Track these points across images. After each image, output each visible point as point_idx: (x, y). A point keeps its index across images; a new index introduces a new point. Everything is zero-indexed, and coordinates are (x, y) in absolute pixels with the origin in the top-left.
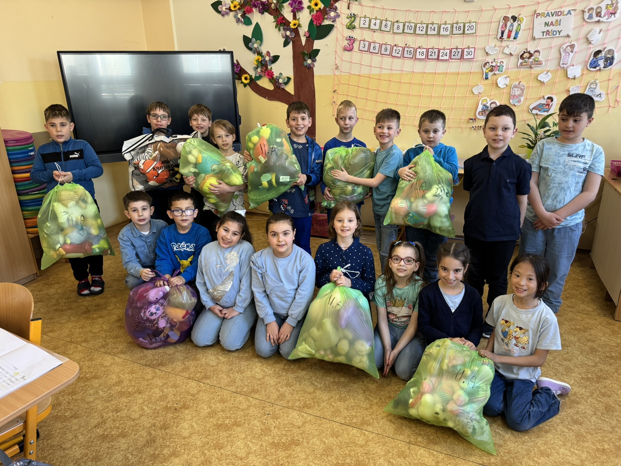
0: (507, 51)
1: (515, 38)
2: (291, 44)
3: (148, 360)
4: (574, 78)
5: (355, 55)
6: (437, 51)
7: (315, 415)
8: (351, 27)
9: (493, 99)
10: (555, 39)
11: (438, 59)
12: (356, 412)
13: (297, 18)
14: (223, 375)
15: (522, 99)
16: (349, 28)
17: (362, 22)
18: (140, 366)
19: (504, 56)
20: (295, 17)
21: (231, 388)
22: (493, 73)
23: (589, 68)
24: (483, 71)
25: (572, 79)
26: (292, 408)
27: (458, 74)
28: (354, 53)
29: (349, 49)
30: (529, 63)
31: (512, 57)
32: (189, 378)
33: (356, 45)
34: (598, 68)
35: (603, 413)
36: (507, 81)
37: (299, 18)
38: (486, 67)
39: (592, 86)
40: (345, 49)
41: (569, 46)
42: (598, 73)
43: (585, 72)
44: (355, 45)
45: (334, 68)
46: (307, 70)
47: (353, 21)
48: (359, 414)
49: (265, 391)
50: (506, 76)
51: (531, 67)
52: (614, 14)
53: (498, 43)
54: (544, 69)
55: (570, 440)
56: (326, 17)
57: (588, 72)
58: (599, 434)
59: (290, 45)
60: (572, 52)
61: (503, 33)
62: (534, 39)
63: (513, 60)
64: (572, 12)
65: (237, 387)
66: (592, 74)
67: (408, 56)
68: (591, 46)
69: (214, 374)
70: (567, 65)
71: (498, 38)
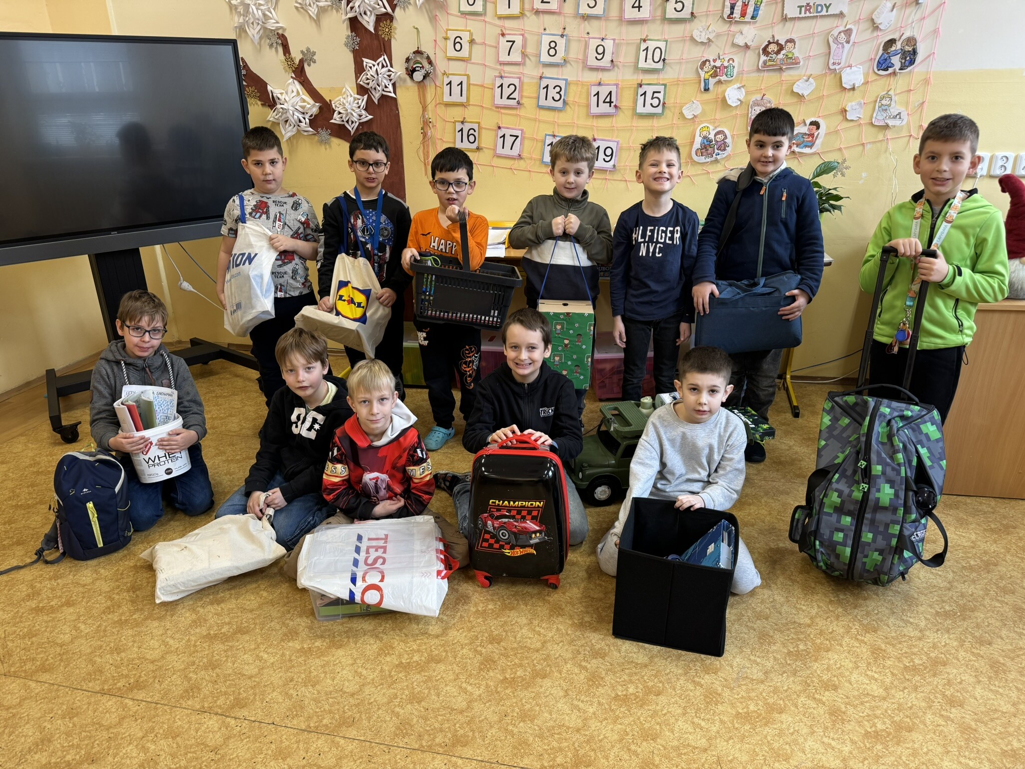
0: (740, 41)
1: (753, 18)
3: (106, 681)
4: (853, 89)
7: (479, 758)
9: (718, 126)
10: (820, 21)
12: (559, 741)
14: (275, 693)
18: (88, 697)
19: (735, 49)
21: (295, 722)
23: (876, 70)
24: (700, 77)
25: (850, 89)
26: (430, 749)
30: (778, 61)
31: (749, 51)
32: (202, 711)
34: (890, 70)
35: (990, 678)
36: (741, 95)
38: (706, 69)
39: (884, 102)
41: (843, 31)
42: (892, 79)
43: (872, 77)
48: (566, 744)
49: (369, 719)
50: (739, 85)
51: (781, 69)
53: (726, 27)
54: (803, 73)
55: (953, 740)
57: (877, 77)
58: (998, 721)
60: (848, 42)
61: (732, 7)
62: (785, 19)
63: (751, 56)
65: (309, 718)
66: (882, 81)
68: (879, 33)
69: (255, 694)
70: (840, 66)
71: (725, 16)
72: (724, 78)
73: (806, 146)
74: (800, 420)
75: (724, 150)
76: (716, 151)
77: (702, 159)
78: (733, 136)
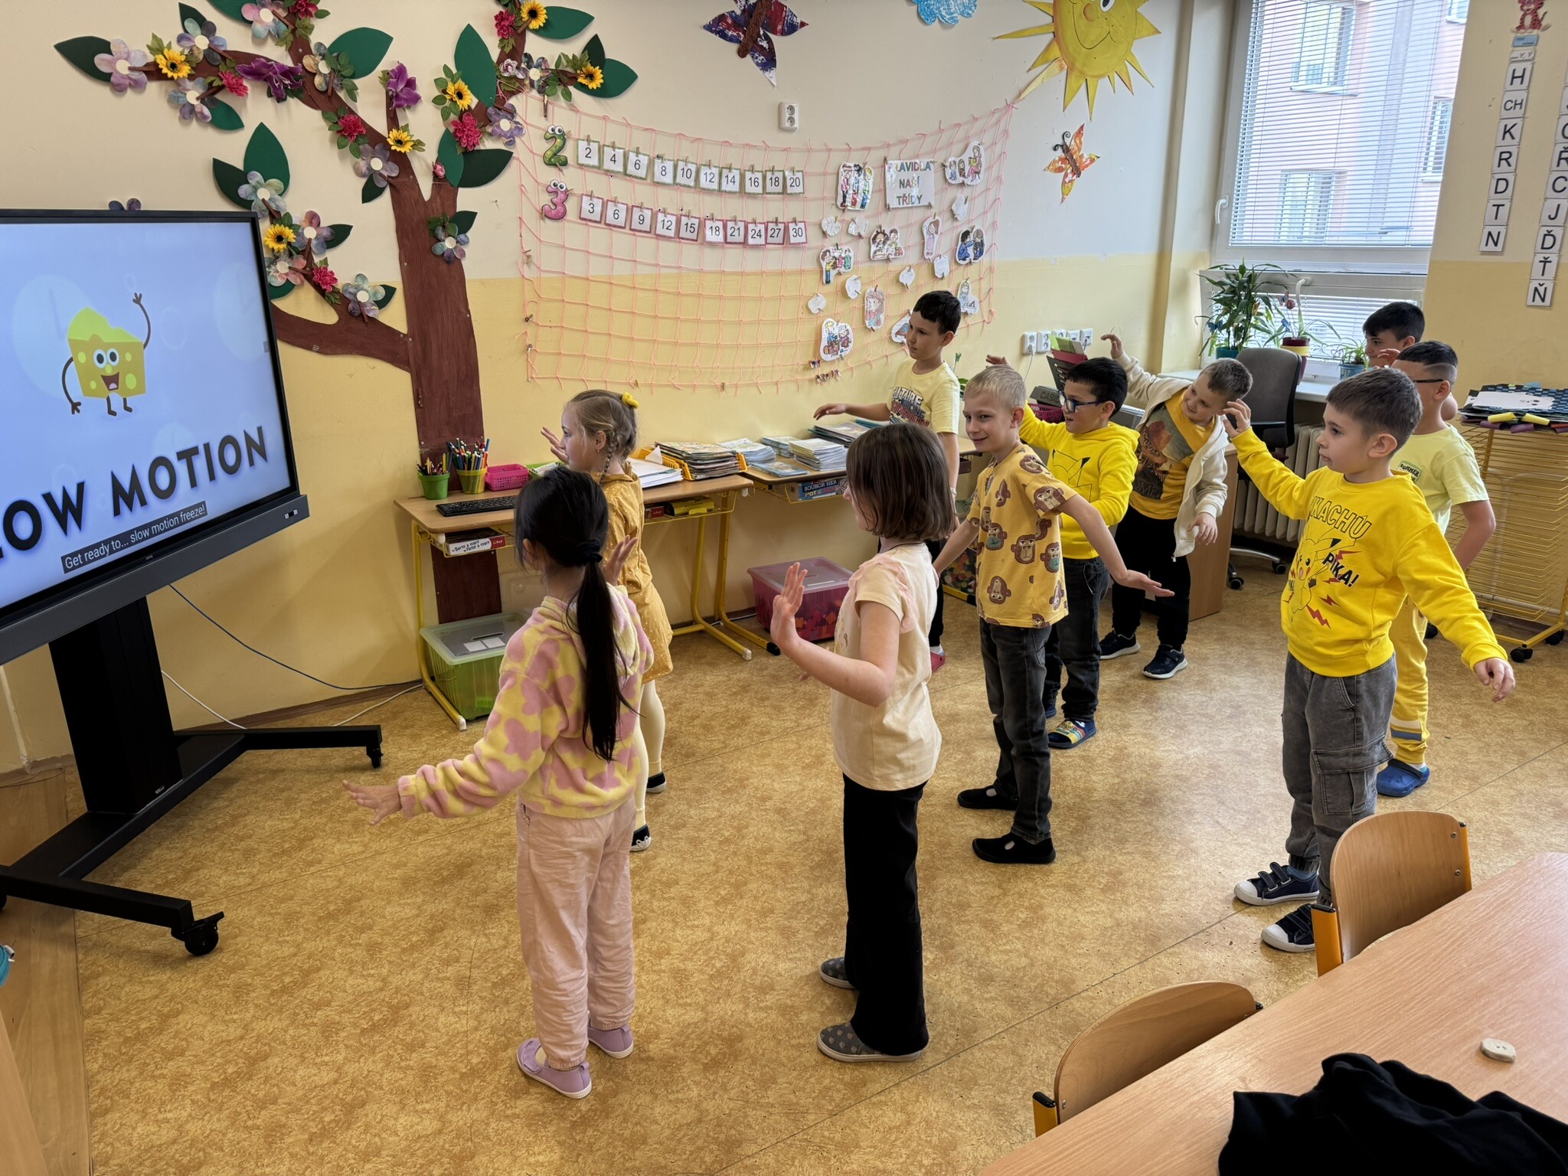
0: (853, 230)
1: (863, 206)
2: (387, 193)
4: (943, 278)
5: (570, 231)
6: (741, 225)
8: (556, 161)
9: (841, 321)
10: (915, 210)
11: (744, 243)
13: (402, 124)
15: (882, 317)
16: (549, 164)
17: (582, 153)
19: (849, 239)
20: (393, 121)
22: (836, 271)
23: (957, 259)
24: (821, 267)
25: (940, 279)
27: (782, 273)
28: (567, 224)
29: (555, 214)
30: (886, 252)
31: (862, 241)
33: (571, 205)
34: (968, 260)
37: (407, 126)
38: (827, 260)
39: (965, 290)
40: (545, 215)
41: (932, 223)
42: (968, 267)
43: (954, 267)
44: (568, 205)
45: (520, 261)
46: (444, 267)
47: (561, 148)
50: (855, 276)
51: (888, 259)
52: (978, 173)
53: (839, 214)
54: (905, 263)
56: (489, 129)
57: (956, 264)
59: (386, 198)
60: (936, 233)
61: (844, 197)
62: (887, 208)
63: (863, 246)
64: (931, 165)
67: (688, 235)
68: (958, 224)
70: (932, 257)
71: (839, 205)
72: (842, 270)
75: (847, 346)
77: (829, 357)
78: (853, 329)
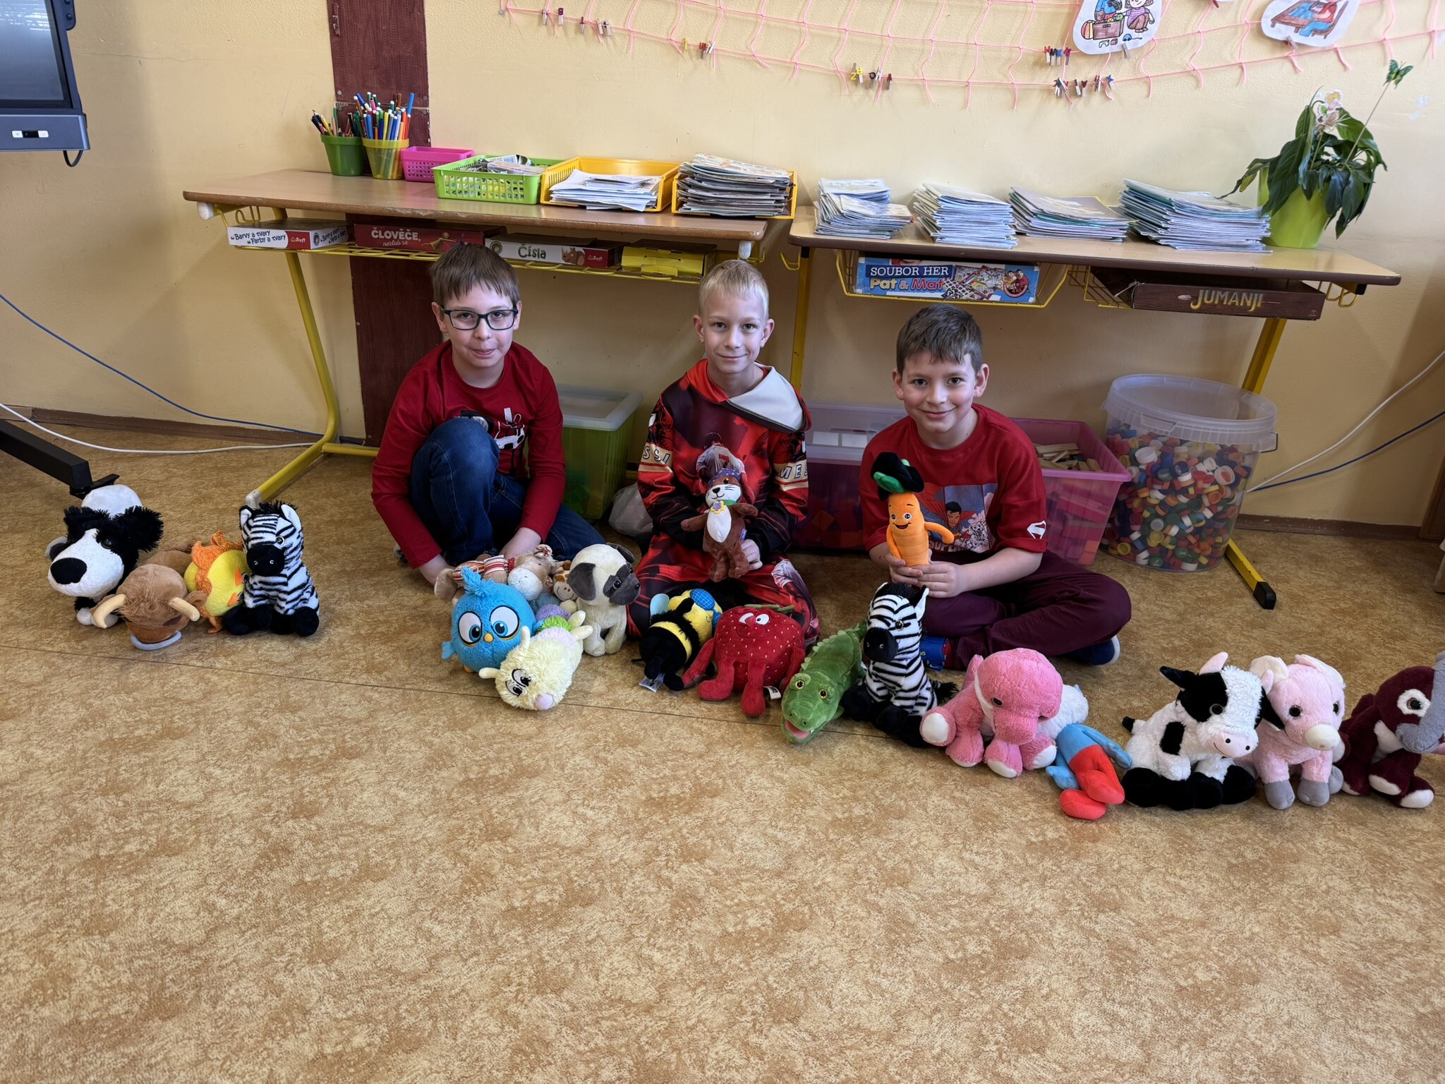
73: (1316, 32)
74: (1278, 614)
75: (1144, 29)
76: (1126, 30)
77: (1094, 47)
